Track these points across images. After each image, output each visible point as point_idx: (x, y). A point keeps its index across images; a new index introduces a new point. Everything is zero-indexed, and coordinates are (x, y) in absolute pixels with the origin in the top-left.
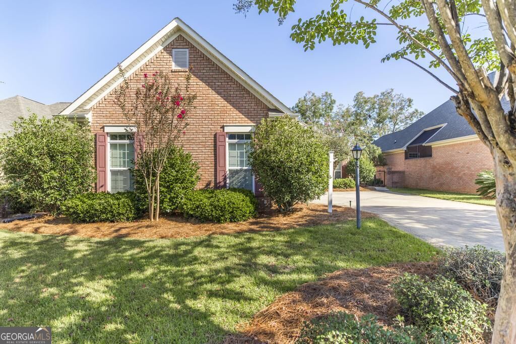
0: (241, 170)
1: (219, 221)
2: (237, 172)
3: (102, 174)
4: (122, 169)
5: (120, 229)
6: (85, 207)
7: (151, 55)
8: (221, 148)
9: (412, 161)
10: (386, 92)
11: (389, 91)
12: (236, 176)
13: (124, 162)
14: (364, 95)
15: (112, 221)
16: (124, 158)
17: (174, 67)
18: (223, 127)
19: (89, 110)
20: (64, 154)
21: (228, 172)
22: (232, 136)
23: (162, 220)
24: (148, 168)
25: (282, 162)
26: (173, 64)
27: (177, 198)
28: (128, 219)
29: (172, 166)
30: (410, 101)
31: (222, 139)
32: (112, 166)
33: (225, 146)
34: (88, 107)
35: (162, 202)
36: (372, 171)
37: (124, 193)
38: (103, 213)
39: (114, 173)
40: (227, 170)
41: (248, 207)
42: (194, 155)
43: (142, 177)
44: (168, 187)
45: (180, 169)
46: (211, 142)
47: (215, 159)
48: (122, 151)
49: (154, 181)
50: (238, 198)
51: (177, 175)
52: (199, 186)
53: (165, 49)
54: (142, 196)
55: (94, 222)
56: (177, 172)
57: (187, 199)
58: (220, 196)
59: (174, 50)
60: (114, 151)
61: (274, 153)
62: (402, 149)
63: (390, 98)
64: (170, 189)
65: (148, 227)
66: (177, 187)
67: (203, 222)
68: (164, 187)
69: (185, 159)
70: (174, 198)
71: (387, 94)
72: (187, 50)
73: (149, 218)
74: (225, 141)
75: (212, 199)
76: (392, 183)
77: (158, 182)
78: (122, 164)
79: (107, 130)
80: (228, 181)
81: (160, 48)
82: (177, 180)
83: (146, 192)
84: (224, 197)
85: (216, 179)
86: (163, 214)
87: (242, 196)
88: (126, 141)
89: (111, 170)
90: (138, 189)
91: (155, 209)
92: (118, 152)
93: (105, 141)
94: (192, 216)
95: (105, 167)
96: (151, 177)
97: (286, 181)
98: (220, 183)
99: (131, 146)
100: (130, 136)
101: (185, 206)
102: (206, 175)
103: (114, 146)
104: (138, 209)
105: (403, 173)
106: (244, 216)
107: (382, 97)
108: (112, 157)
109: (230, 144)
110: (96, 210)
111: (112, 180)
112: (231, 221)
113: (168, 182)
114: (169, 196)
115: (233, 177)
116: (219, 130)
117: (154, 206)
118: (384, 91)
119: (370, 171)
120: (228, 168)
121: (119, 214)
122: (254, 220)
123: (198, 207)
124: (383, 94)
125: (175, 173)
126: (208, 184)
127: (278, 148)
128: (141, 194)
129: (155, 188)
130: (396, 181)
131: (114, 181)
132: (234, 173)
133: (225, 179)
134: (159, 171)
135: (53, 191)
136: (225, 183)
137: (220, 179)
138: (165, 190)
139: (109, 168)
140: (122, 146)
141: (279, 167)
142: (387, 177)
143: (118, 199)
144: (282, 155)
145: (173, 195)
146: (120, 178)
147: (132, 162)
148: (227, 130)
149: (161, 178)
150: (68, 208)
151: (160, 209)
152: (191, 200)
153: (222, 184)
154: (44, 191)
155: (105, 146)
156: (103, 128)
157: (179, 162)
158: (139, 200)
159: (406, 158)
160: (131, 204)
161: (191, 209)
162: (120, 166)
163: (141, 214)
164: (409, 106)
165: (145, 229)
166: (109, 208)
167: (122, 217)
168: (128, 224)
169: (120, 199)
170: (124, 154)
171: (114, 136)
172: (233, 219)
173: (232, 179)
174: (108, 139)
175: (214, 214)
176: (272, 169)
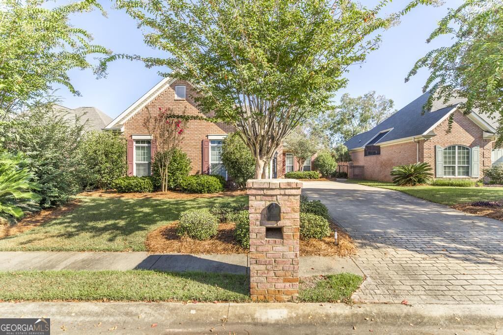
0: (219, 164)
1: (201, 192)
2: (216, 165)
3: (130, 165)
4: (143, 162)
5: (146, 195)
6: (126, 184)
7: (162, 90)
8: (206, 149)
9: (369, 158)
10: (369, 94)
11: (372, 93)
12: (216, 168)
13: (144, 158)
14: (349, 96)
15: (140, 192)
16: (144, 155)
17: (176, 97)
18: (207, 136)
19: (122, 125)
20: (112, 153)
21: (210, 165)
22: (213, 141)
23: (169, 192)
24: (161, 162)
25: (237, 159)
26: (176, 95)
27: (177, 179)
28: (149, 191)
29: (175, 161)
30: (391, 102)
31: (206, 144)
32: (137, 160)
33: (208, 148)
34: (122, 123)
35: (169, 182)
36: (334, 165)
37: (146, 177)
38: (135, 187)
39: (138, 165)
40: (210, 163)
41: (218, 185)
42: (188, 153)
43: (157, 167)
44: (173, 173)
45: (179, 163)
46: (199, 146)
47: (202, 157)
48: (143, 151)
49: (164, 170)
50: (213, 180)
51: (177, 166)
52: (192, 173)
53: (171, 86)
54: (158, 178)
55: (130, 192)
56: (178, 164)
57: (184, 180)
58: (202, 178)
59: (176, 87)
60: (138, 151)
61: (234, 154)
62: (361, 148)
63: (372, 99)
64: (173, 174)
65: (161, 194)
66: (178, 173)
67: (192, 193)
68: (170, 173)
69: (183, 157)
70: (176, 179)
71: (369, 97)
72: (185, 86)
73: (161, 191)
74: (208, 145)
75: (197, 180)
76: (354, 175)
77: (167, 170)
78: (143, 159)
79: (134, 137)
80: (210, 171)
81: (168, 85)
82: (177, 169)
83: (160, 176)
84: (204, 179)
85: (202, 169)
86: (170, 189)
87: (215, 179)
88: (146, 145)
89: (136, 163)
90: (155, 174)
91: (165, 186)
92: (140, 151)
93: (132, 145)
94: (186, 190)
95: (132, 161)
96: (163, 167)
97: (240, 170)
98: (205, 171)
99: (149, 148)
100: (149, 142)
101: (182, 184)
102: (195, 167)
103: (138, 148)
104: (155, 186)
105: (363, 167)
106: (216, 190)
107: (365, 99)
108: (137, 155)
109: (211, 147)
110: (132, 185)
111: (137, 170)
112: (208, 193)
113: (173, 170)
114: (173, 178)
115: (214, 168)
116: (205, 138)
117: (165, 184)
118: (367, 93)
119: (331, 165)
120: (210, 162)
121: (145, 188)
122: (222, 193)
123: (189, 184)
124: (366, 96)
125: (176, 165)
126: (198, 173)
127: (236, 151)
128: (157, 177)
129: (165, 173)
130: (357, 174)
131: (138, 170)
132: (214, 166)
133: (208, 169)
134: (167, 164)
135: (106, 175)
136: (209, 172)
137: (205, 169)
138: (171, 175)
139: (135, 162)
140: (143, 148)
141: (236, 162)
142: (350, 170)
143: (143, 180)
144: (238, 155)
145: (175, 178)
146: (142, 168)
147: (150, 158)
148: (210, 138)
149: (168, 168)
150: (116, 184)
151: (168, 186)
152: (185, 181)
153: (207, 172)
154: (101, 174)
155: (132, 148)
156: (131, 136)
157: (179, 158)
158: (156, 180)
159: (366, 155)
160: (151, 182)
161: (186, 186)
162: (142, 160)
163: (157, 188)
164: (391, 106)
165: (160, 196)
166: (139, 184)
167: (146, 190)
168: (149, 194)
169: (145, 180)
170: (144, 153)
171: (138, 141)
172: (209, 192)
173: (213, 170)
174: (134, 143)
175: (198, 188)
176: (232, 163)
